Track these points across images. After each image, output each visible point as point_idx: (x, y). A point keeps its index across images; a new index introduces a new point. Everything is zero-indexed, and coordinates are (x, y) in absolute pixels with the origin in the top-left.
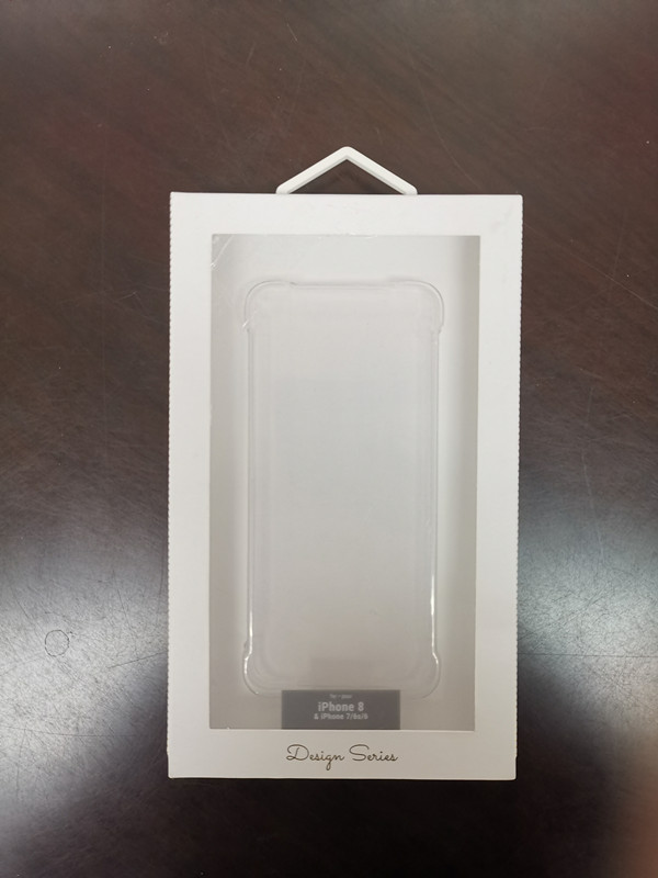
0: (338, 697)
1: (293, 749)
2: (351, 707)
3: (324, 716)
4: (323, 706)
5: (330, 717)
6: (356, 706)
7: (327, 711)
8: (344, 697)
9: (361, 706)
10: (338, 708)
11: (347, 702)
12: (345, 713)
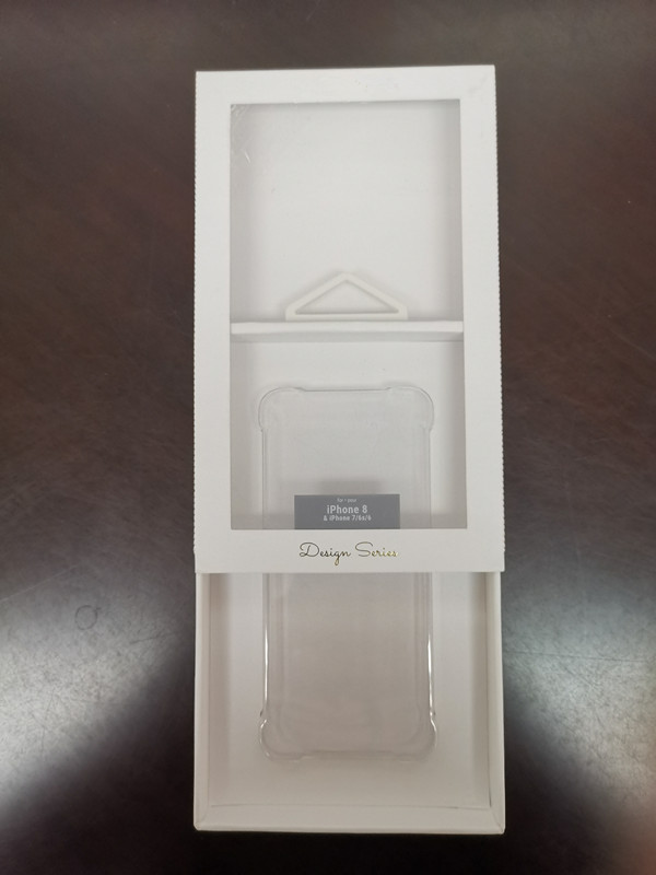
0: (344, 501)
1: (305, 547)
2: (357, 509)
3: (332, 518)
4: (331, 509)
5: (337, 518)
6: (361, 509)
7: (335, 513)
8: (349, 501)
9: (365, 508)
10: (345, 510)
11: (353, 505)
12: (350, 515)
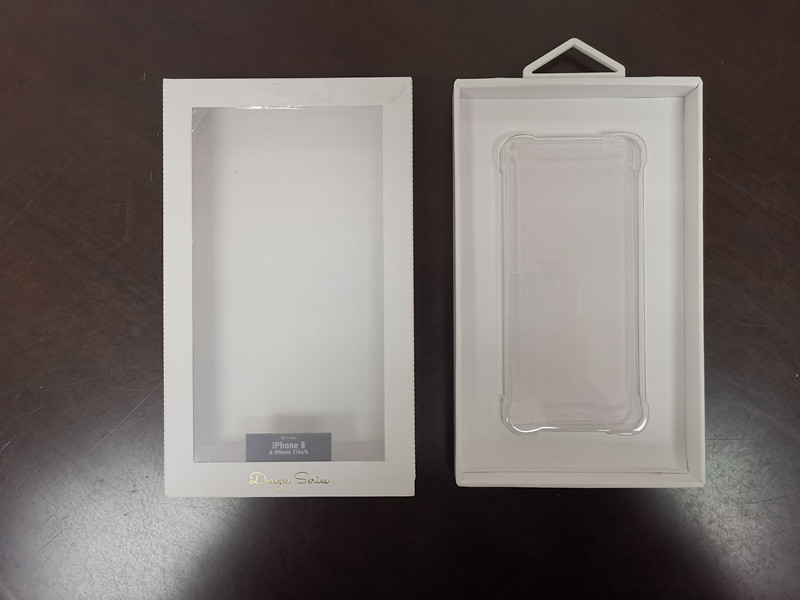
0: (287, 438)
2: (296, 445)
3: (276, 452)
4: (276, 445)
5: (280, 452)
6: (300, 445)
7: (278, 448)
8: (291, 438)
9: (303, 444)
10: (287, 446)
11: (294, 442)
12: (291, 450)
